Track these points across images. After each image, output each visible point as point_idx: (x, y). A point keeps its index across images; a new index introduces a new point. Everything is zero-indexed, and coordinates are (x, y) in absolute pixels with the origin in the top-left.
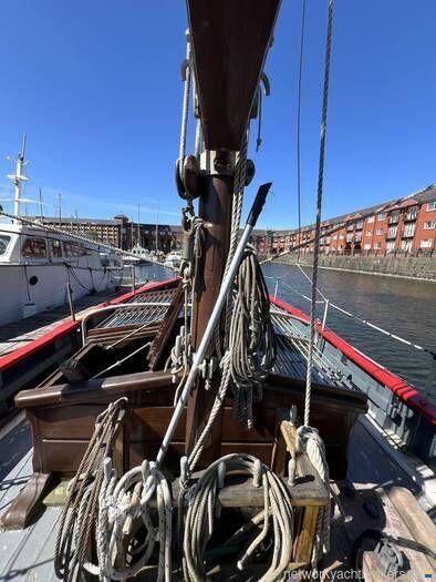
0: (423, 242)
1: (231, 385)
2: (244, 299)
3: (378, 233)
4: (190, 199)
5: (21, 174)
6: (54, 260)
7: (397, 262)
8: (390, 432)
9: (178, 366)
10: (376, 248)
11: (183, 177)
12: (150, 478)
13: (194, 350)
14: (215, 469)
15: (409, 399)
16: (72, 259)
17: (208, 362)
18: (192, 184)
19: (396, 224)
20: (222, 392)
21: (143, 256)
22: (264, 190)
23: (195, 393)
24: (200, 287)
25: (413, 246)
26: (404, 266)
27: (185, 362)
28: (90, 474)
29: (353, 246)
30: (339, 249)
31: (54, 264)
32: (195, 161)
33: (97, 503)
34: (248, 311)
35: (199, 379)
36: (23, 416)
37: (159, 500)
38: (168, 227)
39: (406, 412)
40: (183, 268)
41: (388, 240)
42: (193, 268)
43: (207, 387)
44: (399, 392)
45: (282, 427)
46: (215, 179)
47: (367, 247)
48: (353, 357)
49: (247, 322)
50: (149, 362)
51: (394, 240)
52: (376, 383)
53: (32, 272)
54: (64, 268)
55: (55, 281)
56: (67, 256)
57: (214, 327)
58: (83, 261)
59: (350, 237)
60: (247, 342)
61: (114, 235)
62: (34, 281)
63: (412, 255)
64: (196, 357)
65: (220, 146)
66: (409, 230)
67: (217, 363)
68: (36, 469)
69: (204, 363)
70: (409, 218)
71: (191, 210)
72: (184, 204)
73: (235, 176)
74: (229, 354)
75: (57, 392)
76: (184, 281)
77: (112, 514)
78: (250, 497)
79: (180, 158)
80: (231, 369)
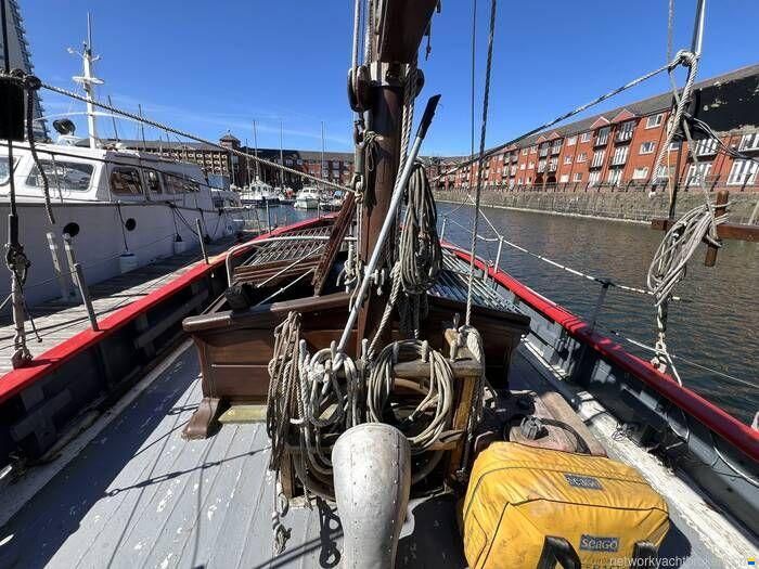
0: (636, 171)
1: (400, 293)
2: (414, 210)
3: (580, 159)
4: (360, 111)
5: (91, 76)
6: (154, 196)
7: (600, 199)
8: (557, 367)
9: (352, 277)
10: (575, 180)
11: (356, 88)
12: (338, 355)
13: (365, 263)
14: (391, 349)
15: (576, 331)
16: (177, 197)
17: (380, 272)
18: (365, 96)
19: (604, 147)
20: (393, 299)
21: (266, 195)
22: (433, 102)
23: (367, 303)
24: (370, 201)
25: (623, 178)
26: (609, 203)
27: (357, 272)
28: (287, 355)
29: (545, 178)
30: (528, 182)
31: (154, 203)
32: (366, 70)
33: (298, 371)
34: (417, 221)
35: (371, 288)
36: (189, 343)
37: (346, 369)
38: (296, 152)
39: (572, 345)
40: (355, 182)
41: (591, 170)
42: (364, 181)
43: (379, 291)
44: (568, 325)
45: (446, 334)
46: (386, 91)
47: (564, 179)
48: (525, 296)
49: (416, 230)
50: (313, 287)
51: (599, 168)
52: (547, 321)
53: (127, 214)
54: (168, 209)
55: (157, 225)
56: (169, 193)
57: (385, 241)
58: (190, 200)
59: (542, 165)
60: (416, 249)
61: (220, 166)
62: (131, 224)
63: (621, 190)
64: (368, 270)
65: (394, 60)
66: (621, 155)
67: (388, 273)
68: (205, 395)
69: (377, 271)
70: (621, 138)
71: (361, 122)
72: (355, 116)
73: (405, 86)
74: (398, 264)
75: (226, 316)
76: (356, 195)
77: (311, 376)
78: (419, 368)
79: (353, 69)
80: (401, 277)
